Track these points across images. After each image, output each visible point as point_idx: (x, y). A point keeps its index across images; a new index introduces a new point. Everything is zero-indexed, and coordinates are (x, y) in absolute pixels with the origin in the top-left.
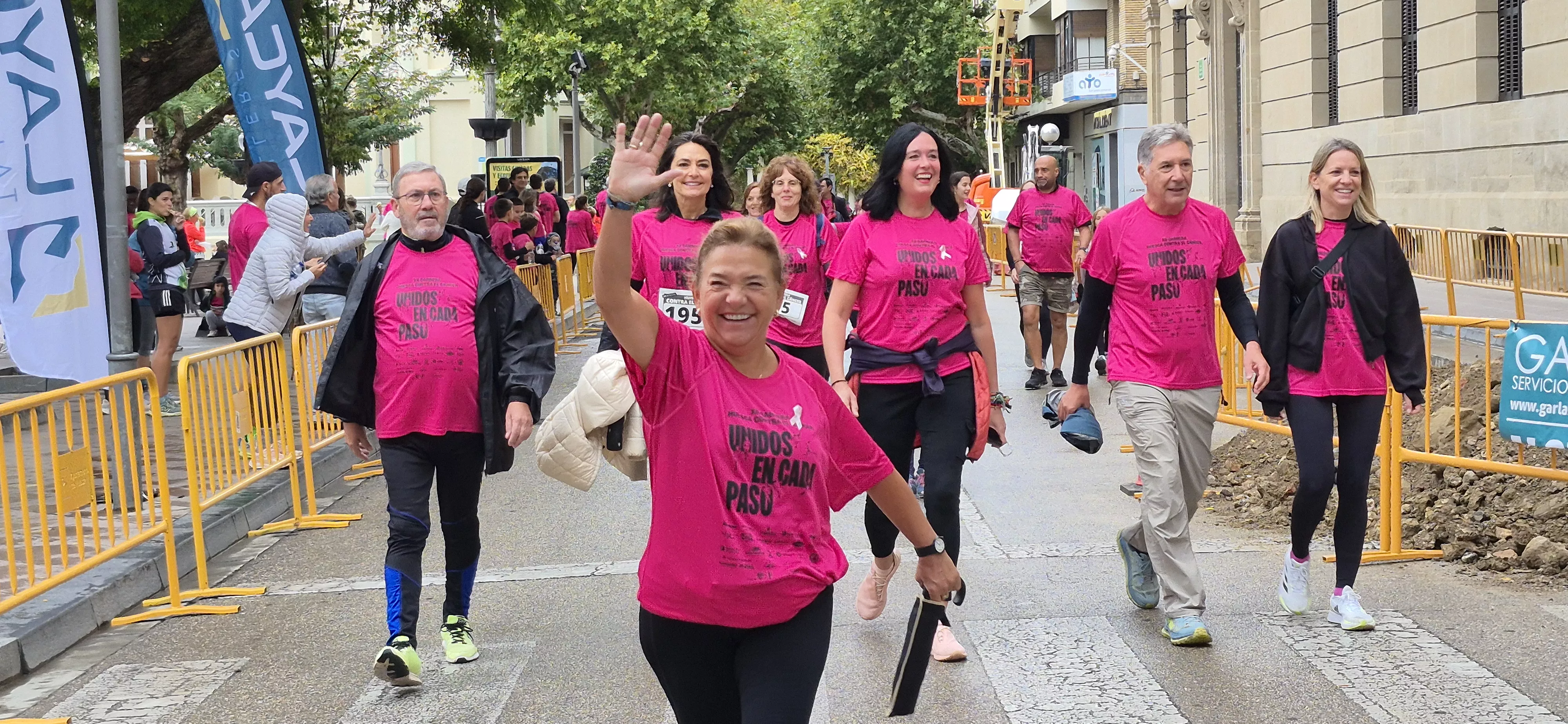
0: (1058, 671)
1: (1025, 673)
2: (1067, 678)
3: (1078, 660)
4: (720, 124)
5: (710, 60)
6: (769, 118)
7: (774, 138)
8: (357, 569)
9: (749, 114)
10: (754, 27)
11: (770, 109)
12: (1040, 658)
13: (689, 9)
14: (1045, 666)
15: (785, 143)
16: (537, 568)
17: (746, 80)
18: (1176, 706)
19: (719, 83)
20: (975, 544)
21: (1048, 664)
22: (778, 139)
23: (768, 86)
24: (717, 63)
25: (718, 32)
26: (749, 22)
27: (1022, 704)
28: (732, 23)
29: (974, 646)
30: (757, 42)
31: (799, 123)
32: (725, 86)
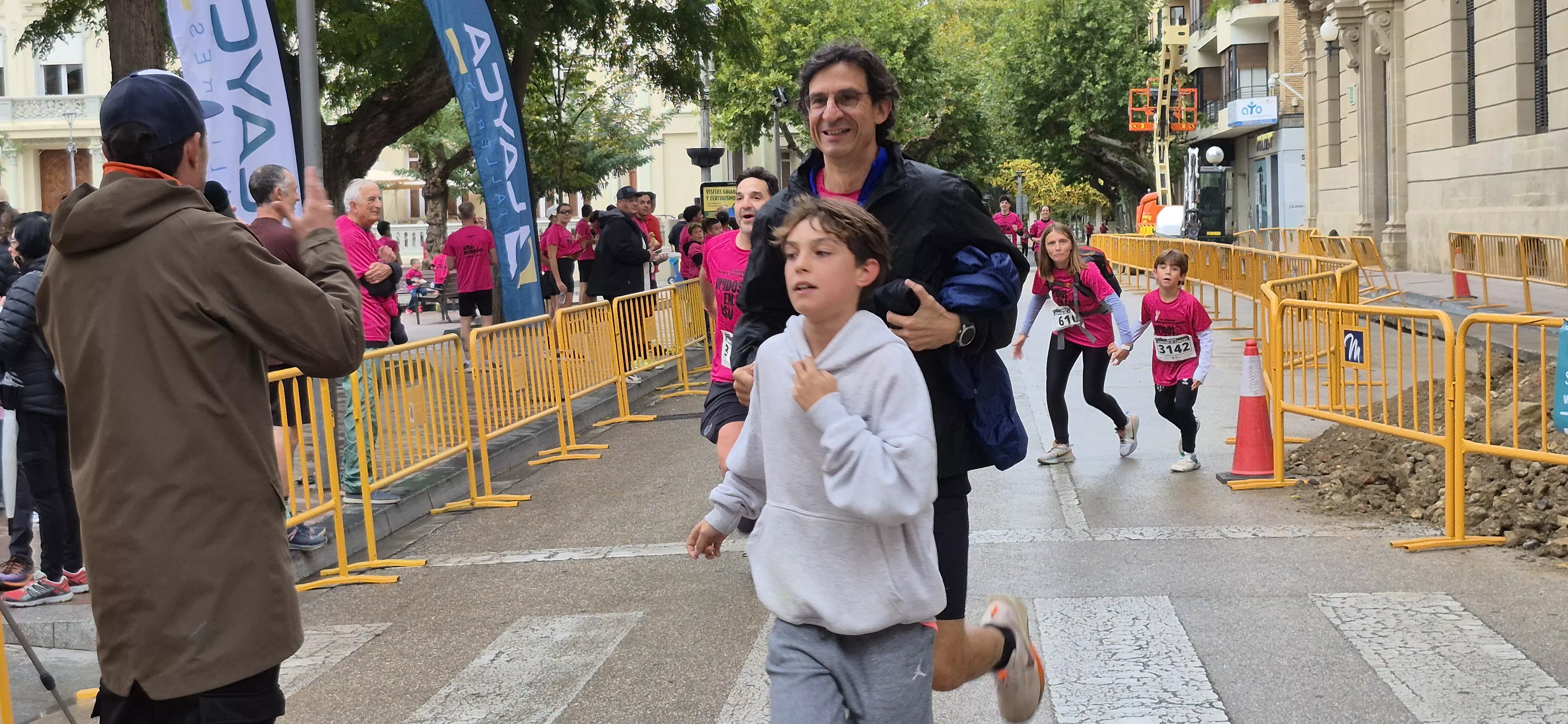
0: (1108, 647)
1: (1078, 648)
2: (1115, 653)
3: (1131, 637)
4: (919, 151)
5: (907, 95)
6: (963, 145)
7: (971, 164)
8: (512, 544)
9: (946, 142)
10: (946, 65)
11: (963, 138)
12: (1095, 635)
13: (887, 50)
14: (1098, 642)
15: (982, 169)
16: (667, 545)
17: (941, 112)
18: (1211, 682)
19: (915, 115)
20: (1067, 527)
21: (1101, 641)
22: (975, 165)
23: (962, 117)
24: (914, 97)
25: (914, 70)
26: (941, 59)
27: (1067, 677)
28: (926, 60)
29: (1037, 622)
30: (951, 78)
31: (993, 150)
32: (922, 118)
